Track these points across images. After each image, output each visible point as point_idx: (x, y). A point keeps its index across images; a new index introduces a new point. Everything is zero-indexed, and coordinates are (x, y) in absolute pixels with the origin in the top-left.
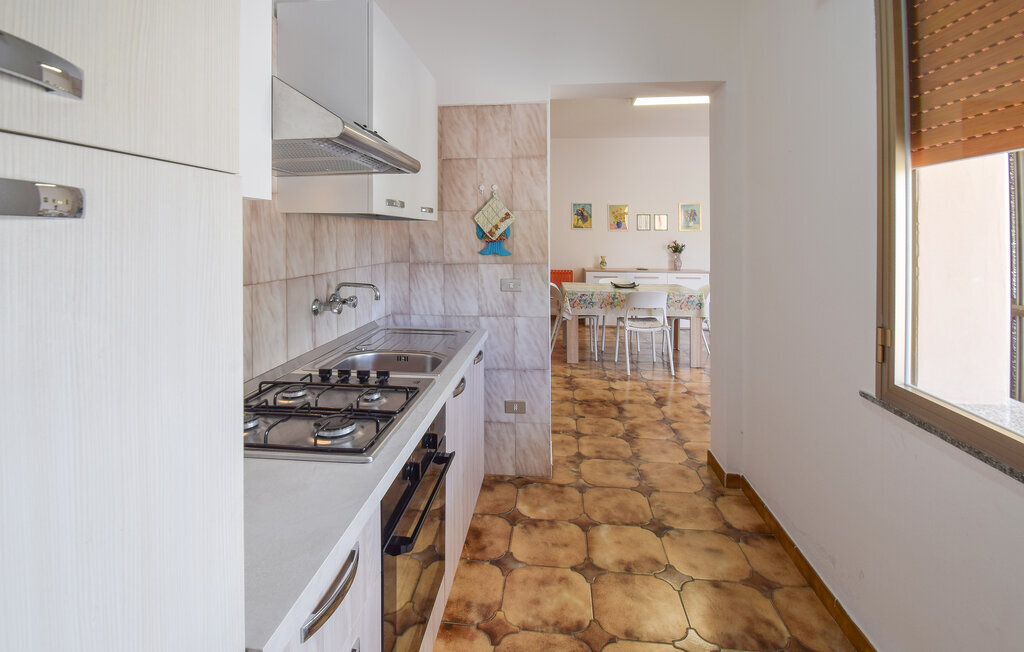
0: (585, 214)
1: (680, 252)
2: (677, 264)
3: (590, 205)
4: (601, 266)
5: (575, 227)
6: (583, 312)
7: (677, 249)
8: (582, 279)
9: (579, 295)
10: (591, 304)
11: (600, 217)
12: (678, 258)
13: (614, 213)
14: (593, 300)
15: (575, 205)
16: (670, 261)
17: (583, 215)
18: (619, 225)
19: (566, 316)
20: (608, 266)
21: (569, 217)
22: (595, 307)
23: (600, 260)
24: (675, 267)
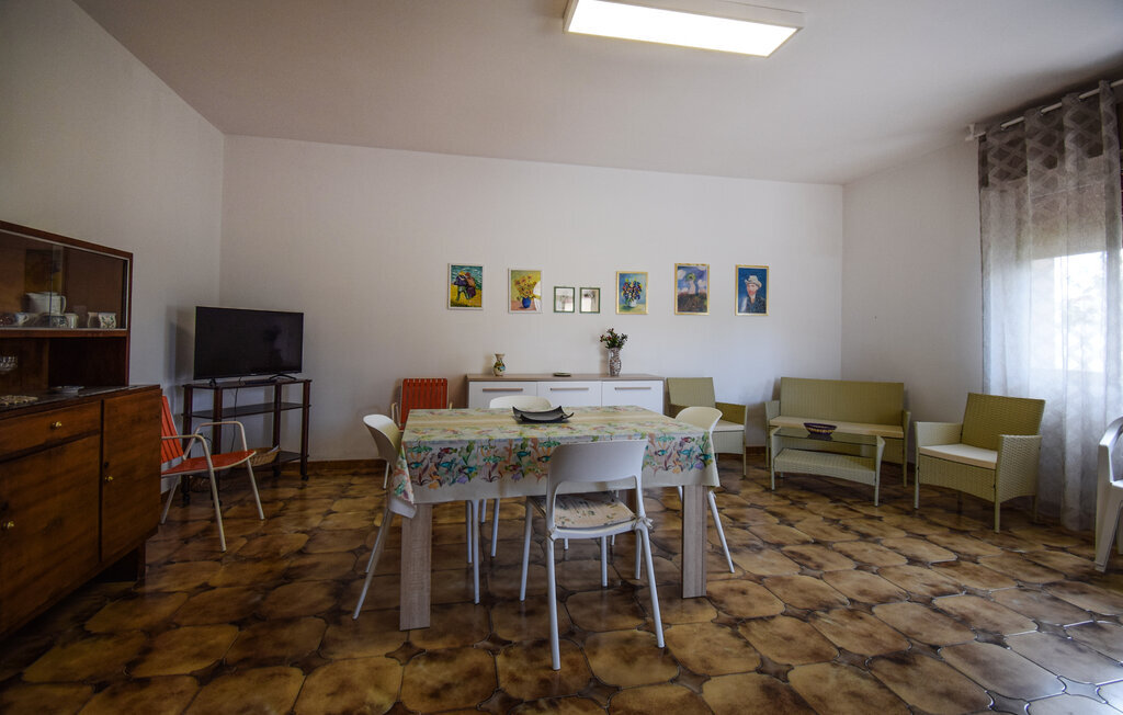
0: (471, 283)
1: (620, 346)
2: (616, 366)
3: (480, 268)
4: (496, 371)
5: (454, 304)
6: (445, 494)
7: (614, 342)
8: (462, 401)
9: (436, 450)
10: (467, 471)
11: (495, 289)
12: (616, 356)
13: (518, 283)
14: (471, 463)
15: (454, 267)
16: (604, 362)
17: (467, 286)
18: (526, 303)
19: (399, 508)
20: (510, 369)
21: (443, 287)
22: (477, 480)
23: (495, 361)
24: (612, 372)
